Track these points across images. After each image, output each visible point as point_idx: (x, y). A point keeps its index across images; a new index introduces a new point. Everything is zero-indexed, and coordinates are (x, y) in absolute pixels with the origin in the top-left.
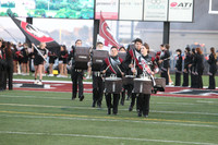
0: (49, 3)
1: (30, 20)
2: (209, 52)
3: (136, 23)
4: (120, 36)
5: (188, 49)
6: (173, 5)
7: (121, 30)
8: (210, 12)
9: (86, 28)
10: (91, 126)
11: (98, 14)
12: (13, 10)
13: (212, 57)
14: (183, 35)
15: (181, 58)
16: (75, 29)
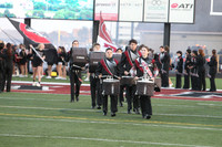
0: (48, 4)
1: (28, 21)
2: (211, 54)
3: (136, 25)
4: (120, 38)
5: (189, 51)
6: (174, 6)
7: (121, 32)
8: (212, 13)
9: (85, 29)
10: (90, 129)
11: (97, 16)
12: (11, 11)
13: (213, 59)
14: (184, 36)
15: (181, 60)
16: (74, 30)
